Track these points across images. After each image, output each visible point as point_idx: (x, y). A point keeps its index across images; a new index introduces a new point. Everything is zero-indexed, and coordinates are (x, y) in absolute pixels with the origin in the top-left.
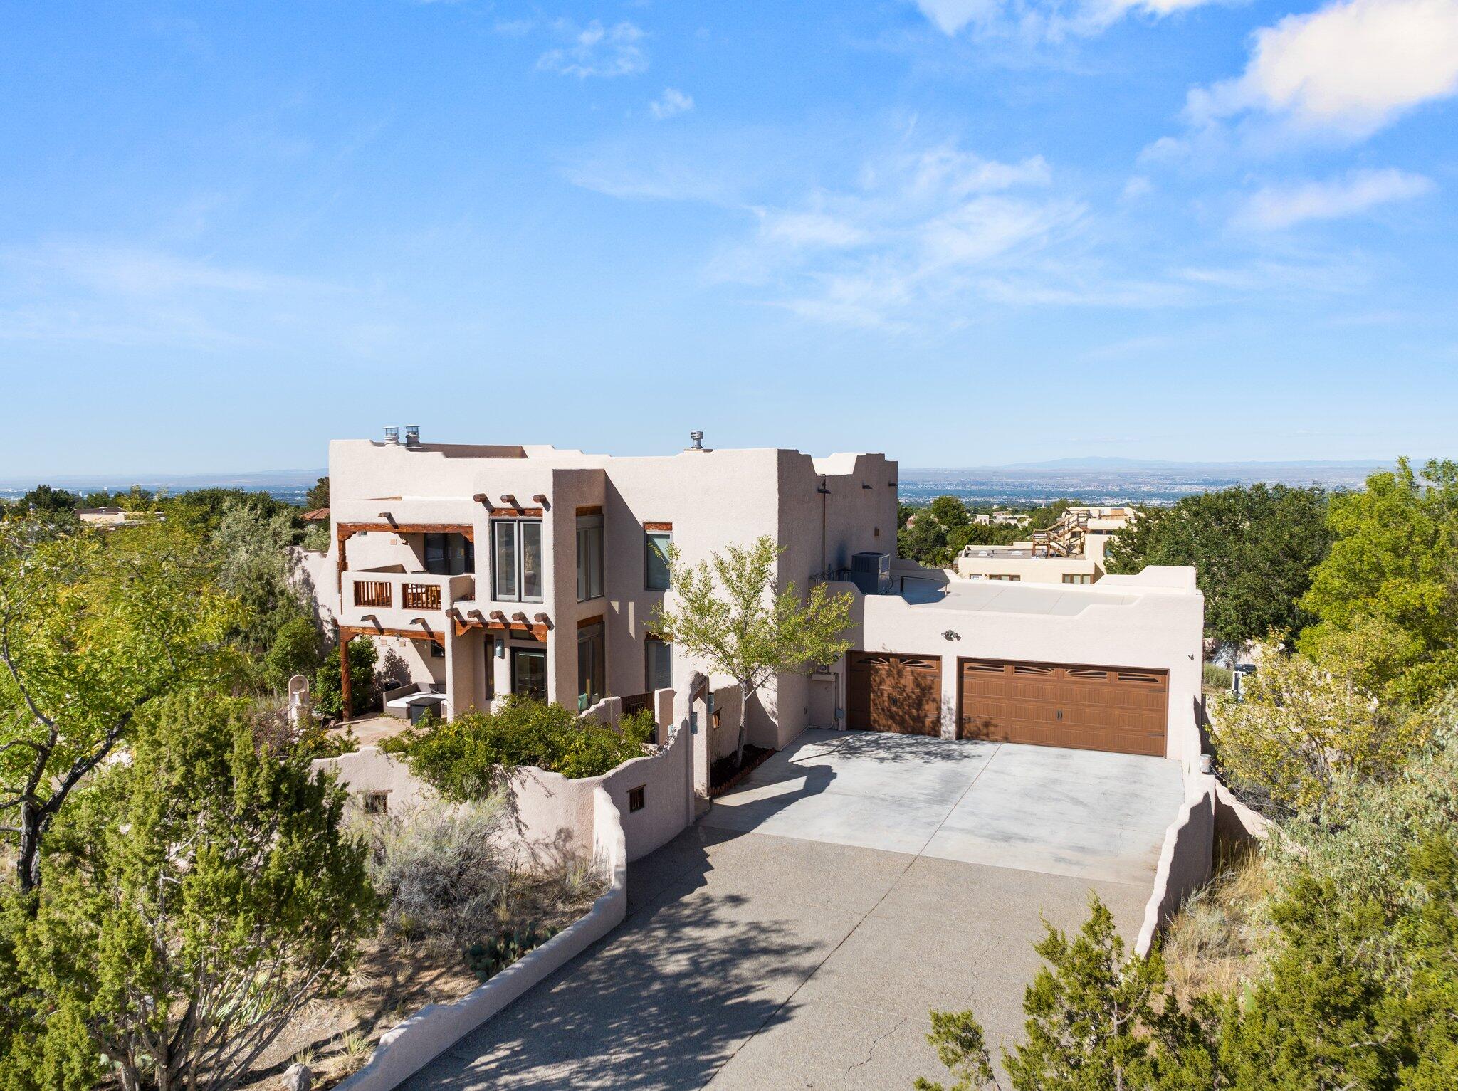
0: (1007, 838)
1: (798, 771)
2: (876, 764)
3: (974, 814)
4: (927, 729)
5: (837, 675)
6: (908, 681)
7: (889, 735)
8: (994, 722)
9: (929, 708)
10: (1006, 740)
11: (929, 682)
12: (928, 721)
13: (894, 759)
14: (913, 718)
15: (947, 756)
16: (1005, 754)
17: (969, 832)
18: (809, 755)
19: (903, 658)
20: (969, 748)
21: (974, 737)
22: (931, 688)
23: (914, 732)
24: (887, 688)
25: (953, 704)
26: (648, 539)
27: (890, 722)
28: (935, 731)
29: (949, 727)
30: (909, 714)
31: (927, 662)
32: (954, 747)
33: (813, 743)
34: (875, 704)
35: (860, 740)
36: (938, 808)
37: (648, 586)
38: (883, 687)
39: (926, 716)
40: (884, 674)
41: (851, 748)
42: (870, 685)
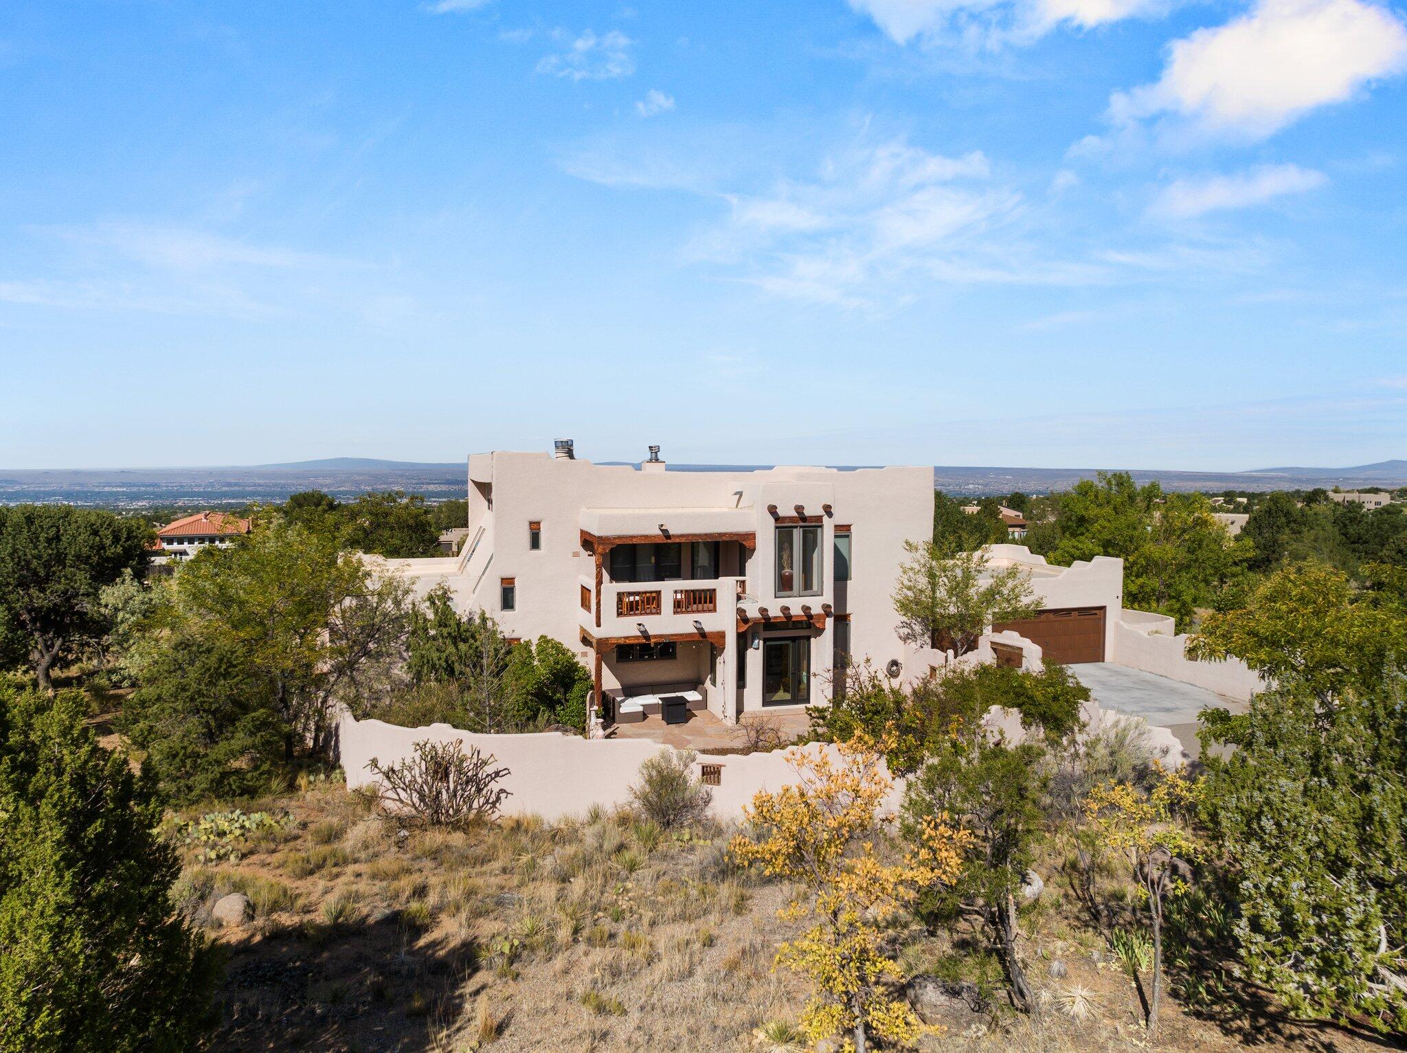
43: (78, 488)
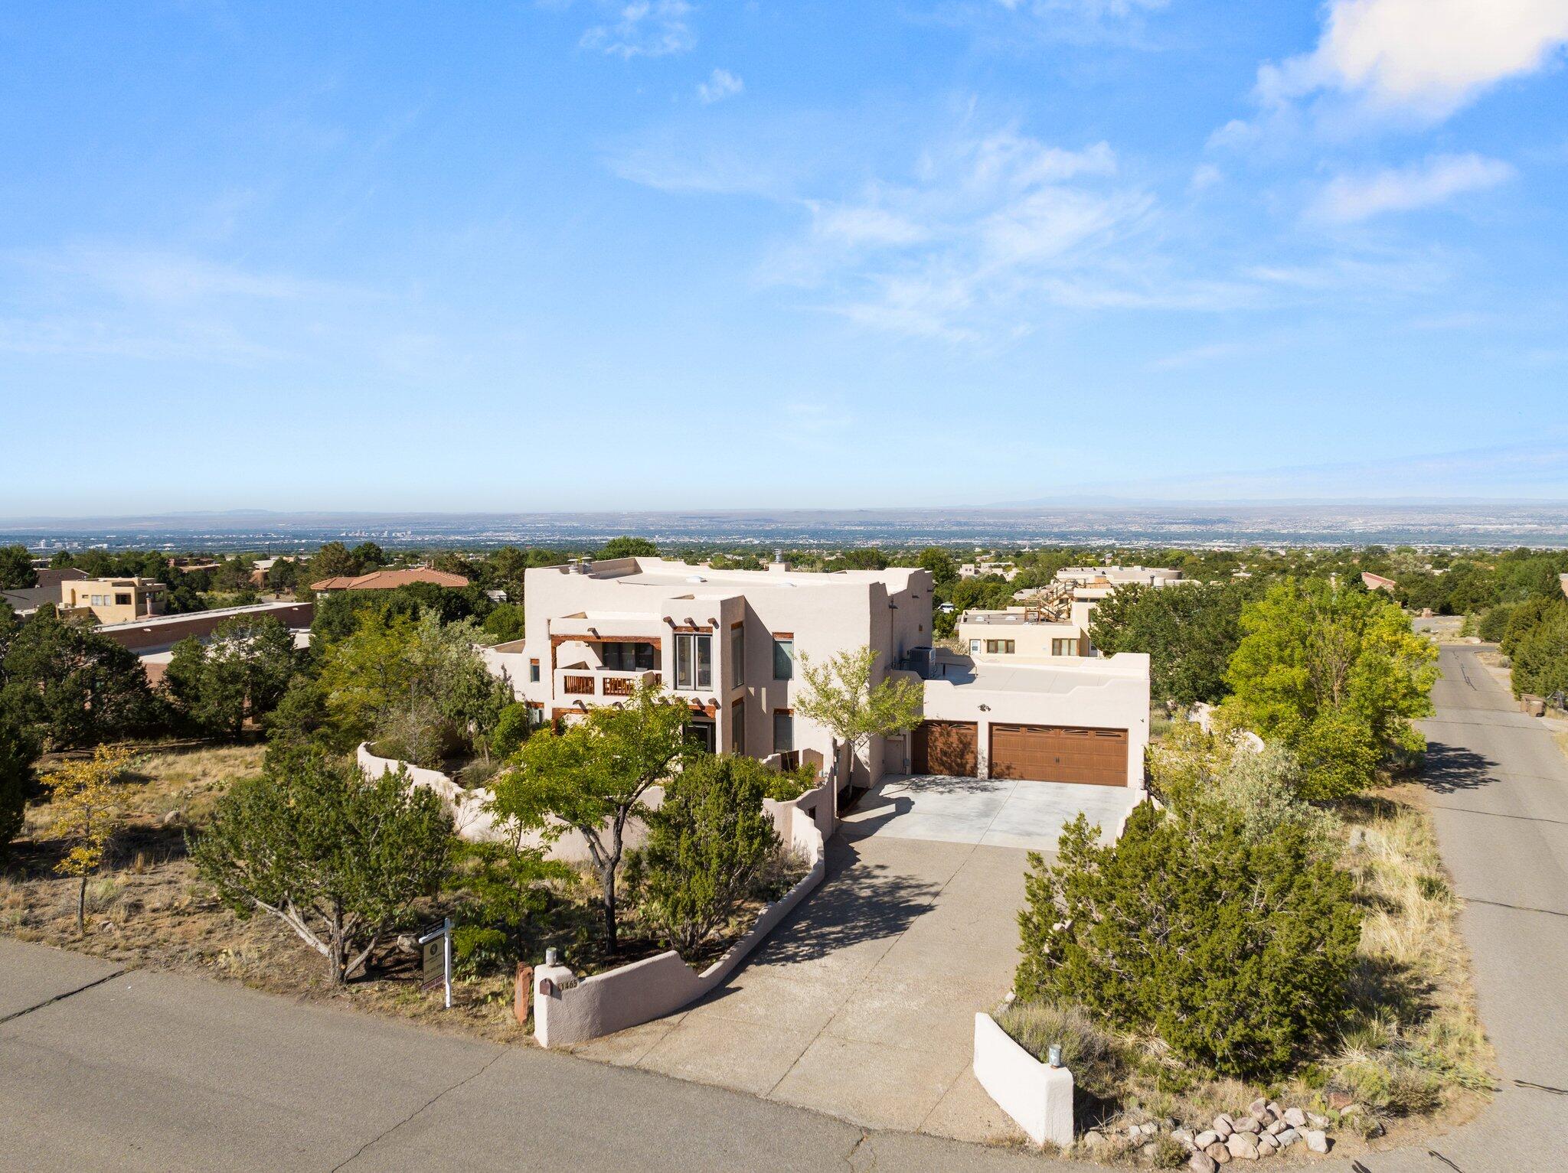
0: (1029, 834)
1: (887, 801)
2: (939, 795)
3: (1008, 822)
4: (968, 772)
5: (905, 736)
6: (954, 739)
7: (942, 777)
8: (1013, 766)
9: (969, 757)
10: (1022, 778)
11: (969, 740)
12: (968, 767)
13: (950, 791)
14: (958, 765)
15: (984, 789)
16: (1023, 787)
17: (1005, 832)
18: (890, 790)
19: (951, 723)
20: (997, 784)
21: (1000, 777)
22: (970, 744)
23: (958, 774)
24: (940, 744)
25: (986, 754)
26: (776, 644)
27: (942, 768)
28: (973, 773)
29: (983, 770)
30: (955, 761)
31: (968, 726)
32: (987, 783)
33: (891, 783)
34: (931, 756)
35: (923, 781)
36: (985, 820)
37: (776, 677)
38: (937, 743)
39: (967, 763)
40: (937, 735)
41: (919, 786)
42: (927, 743)
43: (822, 527)
